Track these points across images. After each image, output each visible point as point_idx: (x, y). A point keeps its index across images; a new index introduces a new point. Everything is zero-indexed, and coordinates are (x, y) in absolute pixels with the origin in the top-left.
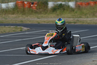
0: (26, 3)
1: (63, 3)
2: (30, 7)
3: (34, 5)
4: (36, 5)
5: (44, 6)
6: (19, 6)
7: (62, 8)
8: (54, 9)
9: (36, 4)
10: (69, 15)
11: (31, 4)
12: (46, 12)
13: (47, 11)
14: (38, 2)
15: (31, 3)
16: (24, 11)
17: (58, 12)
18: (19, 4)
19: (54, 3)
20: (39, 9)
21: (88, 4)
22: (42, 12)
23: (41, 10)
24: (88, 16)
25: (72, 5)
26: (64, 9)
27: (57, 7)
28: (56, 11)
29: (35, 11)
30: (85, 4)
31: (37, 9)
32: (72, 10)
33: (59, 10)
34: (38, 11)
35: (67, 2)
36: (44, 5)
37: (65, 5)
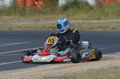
2: (34, 5)
3: (39, 2)
4: (42, 3)
5: (52, 4)
6: (19, 3)
7: (76, 6)
8: (66, 8)
9: (41, 1)
10: (85, 16)
11: (35, 0)
13: (56, 10)
16: (24, 10)
17: (70, 11)
18: (19, 1)
20: (46, 7)
22: (49, 12)
23: (48, 9)
24: (111, 16)
25: (91, 1)
26: (79, 8)
27: (70, 5)
28: (68, 10)
29: (39, 10)
31: (43, 8)
32: (91, 8)
33: (72, 9)
34: (43, 10)
36: (52, 2)
37: (82, 1)
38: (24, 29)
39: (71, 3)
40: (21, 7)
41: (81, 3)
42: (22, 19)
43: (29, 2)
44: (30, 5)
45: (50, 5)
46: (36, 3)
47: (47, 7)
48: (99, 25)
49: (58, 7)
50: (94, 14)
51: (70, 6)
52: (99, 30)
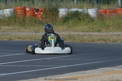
0: (28, 9)
1: (80, 10)
2: (34, 15)
3: (39, 13)
4: (42, 13)
5: (53, 15)
6: (19, 13)
7: (77, 17)
8: (66, 19)
10: (85, 27)
11: (35, 11)
12: (54, 22)
13: (56, 22)
14: (45, 9)
15: (35, 9)
16: (24, 21)
17: (71, 22)
18: (19, 11)
19: (66, 9)
21: (114, 11)
23: (48, 19)
25: (92, 13)
26: (80, 19)
28: (68, 21)
29: (39, 21)
30: (110, 12)
31: (43, 18)
32: (92, 20)
33: (72, 20)
34: (43, 21)
35: (86, 9)
36: (52, 13)
37: (83, 13)
38: (24, 40)
39: (72, 15)
40: (21, 17)
41: (82, 14)
42: (22, 29)
43: (29, 12)
44: (30, 16)
45: (50, 16)
46: (36, 13)
47: (47, 17)
48: (100, 37)
49: (58, 18)
50: (95, 26)
51: (71, 17)
52: (100, 42)
